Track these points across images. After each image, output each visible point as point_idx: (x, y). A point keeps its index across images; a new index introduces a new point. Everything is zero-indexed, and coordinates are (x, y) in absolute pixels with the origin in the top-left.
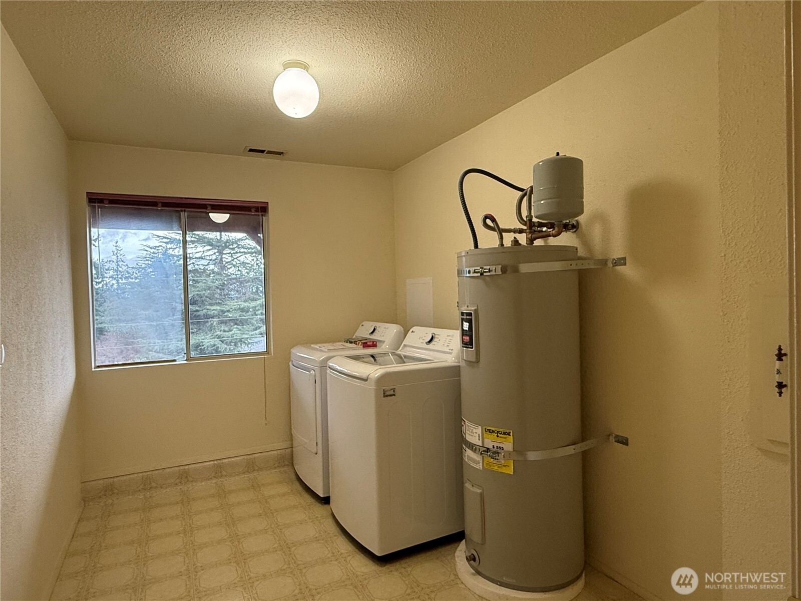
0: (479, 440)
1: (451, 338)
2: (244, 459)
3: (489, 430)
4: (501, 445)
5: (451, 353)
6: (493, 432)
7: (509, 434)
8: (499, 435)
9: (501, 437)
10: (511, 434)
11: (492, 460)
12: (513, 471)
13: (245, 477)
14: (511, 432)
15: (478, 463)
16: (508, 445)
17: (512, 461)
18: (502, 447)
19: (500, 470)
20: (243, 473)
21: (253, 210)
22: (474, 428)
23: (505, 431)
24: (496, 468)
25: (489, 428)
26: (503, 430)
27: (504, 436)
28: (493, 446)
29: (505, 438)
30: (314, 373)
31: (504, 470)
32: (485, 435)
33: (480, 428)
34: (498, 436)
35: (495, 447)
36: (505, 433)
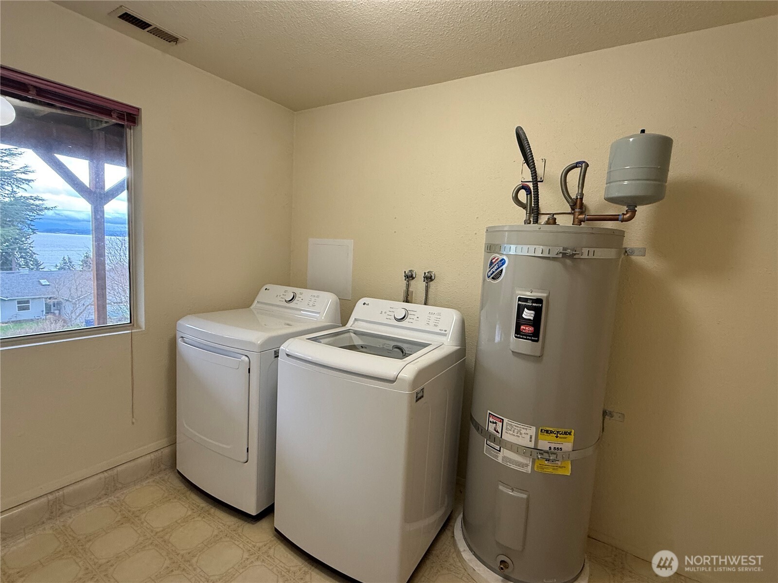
0: (531, 441)
1: (439, 317)
2: (100, 479)
3: (547, 431)
4: (559, 446)
5: (445, 335)
6: (552, 432)
7: (570, 434)
8: (559, 435)
9: (560, 438)
10: (572, 434)
11: (546, 462)
12: (570, 472)
13: (102, 504)
14: (573, 431)
15: (527, 465)
16: (567, 445)
17: (570, 462)
18: (561, 448)
19: (555, 472)
20: (98, 499)
21: (114, 115)
22: (523, 428)
23: (566, 430)
24: (551, 470)
25: (547, 429)
26: (563, 430)
27: (565, 436)
28: (550, 447)
29: (565, 438)
30: (247, 359)
31: (560, 472)
32: (540, 435)
33: (534, 429)
34: (557, 437)
35: (552, 448)
36: (565, 433)
